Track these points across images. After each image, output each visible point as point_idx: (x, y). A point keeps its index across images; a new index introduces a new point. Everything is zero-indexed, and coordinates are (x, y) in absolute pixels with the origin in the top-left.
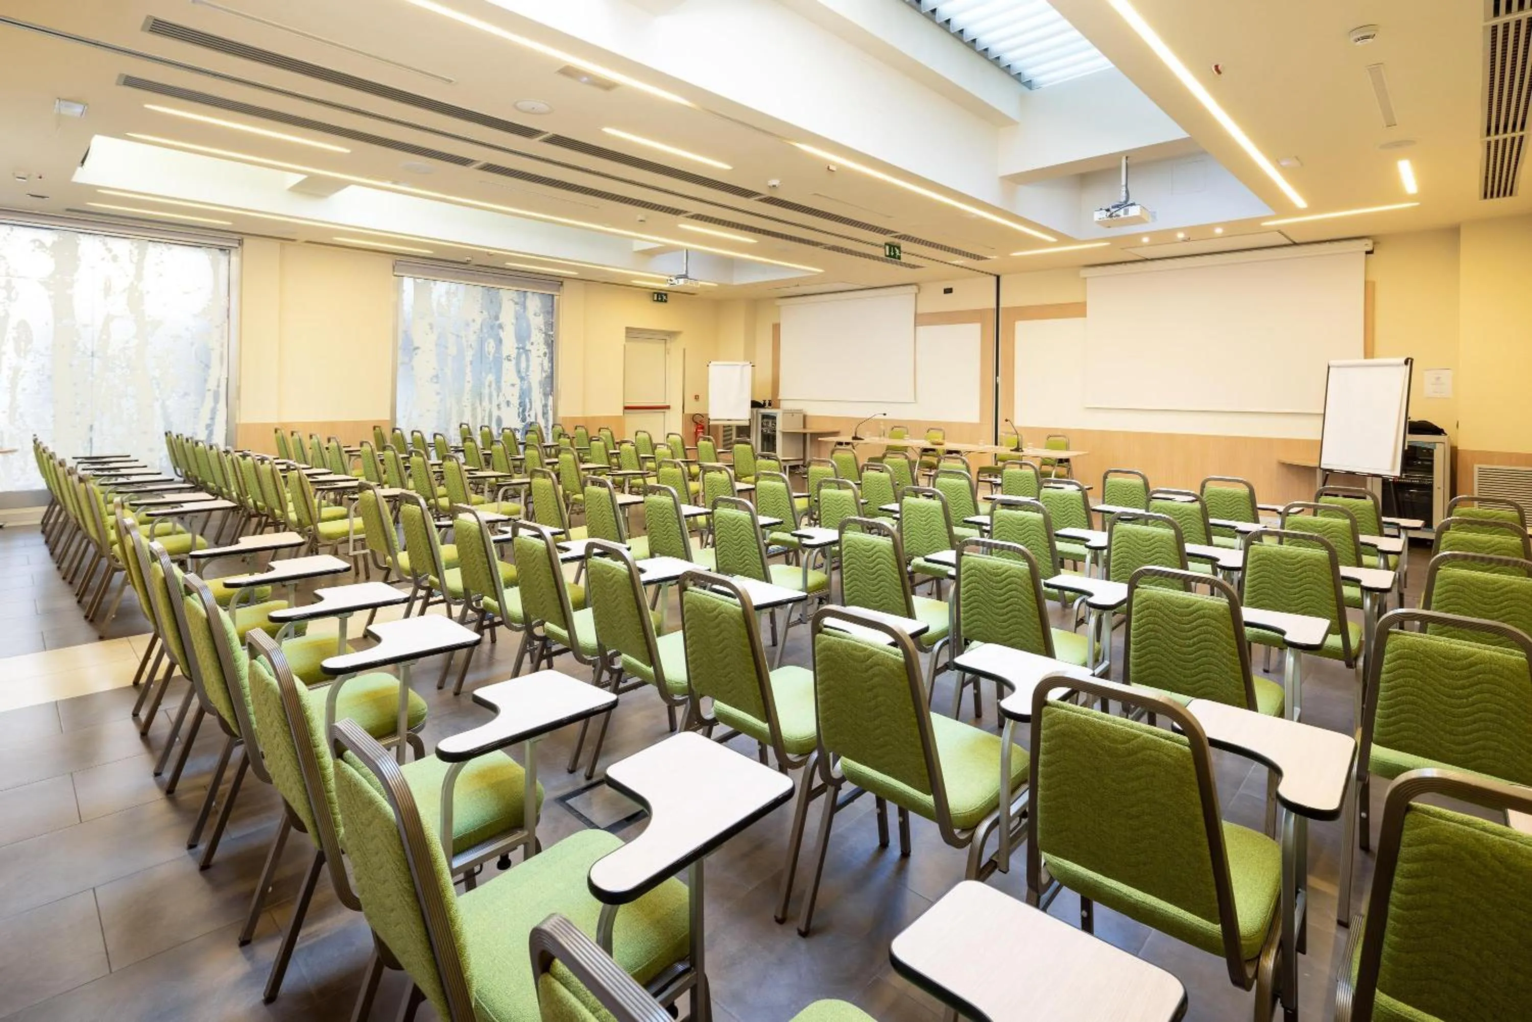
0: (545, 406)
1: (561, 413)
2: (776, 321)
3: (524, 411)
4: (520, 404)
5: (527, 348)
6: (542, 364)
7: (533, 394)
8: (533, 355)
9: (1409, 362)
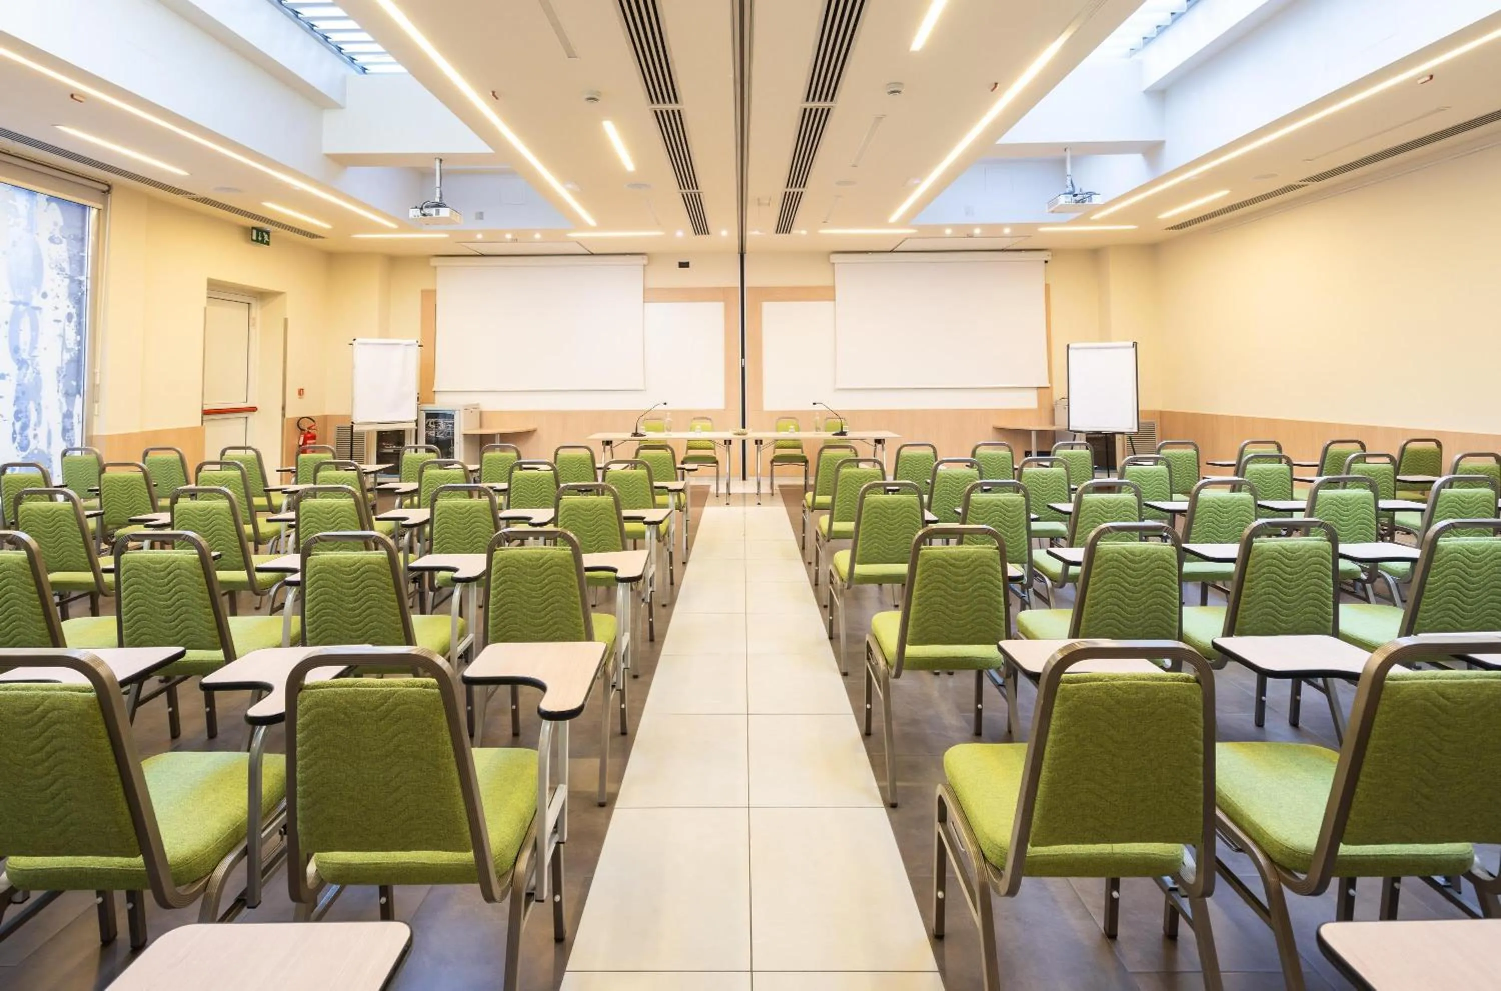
0: (68, 416)
1: (99, 430)
2: (428, 286)
3: (24, 427)
4: (17, 416)
5: (34, 303)
6: (62, 337)
7: (44, 393)
8: (46, 318)
9: (1135, 345)
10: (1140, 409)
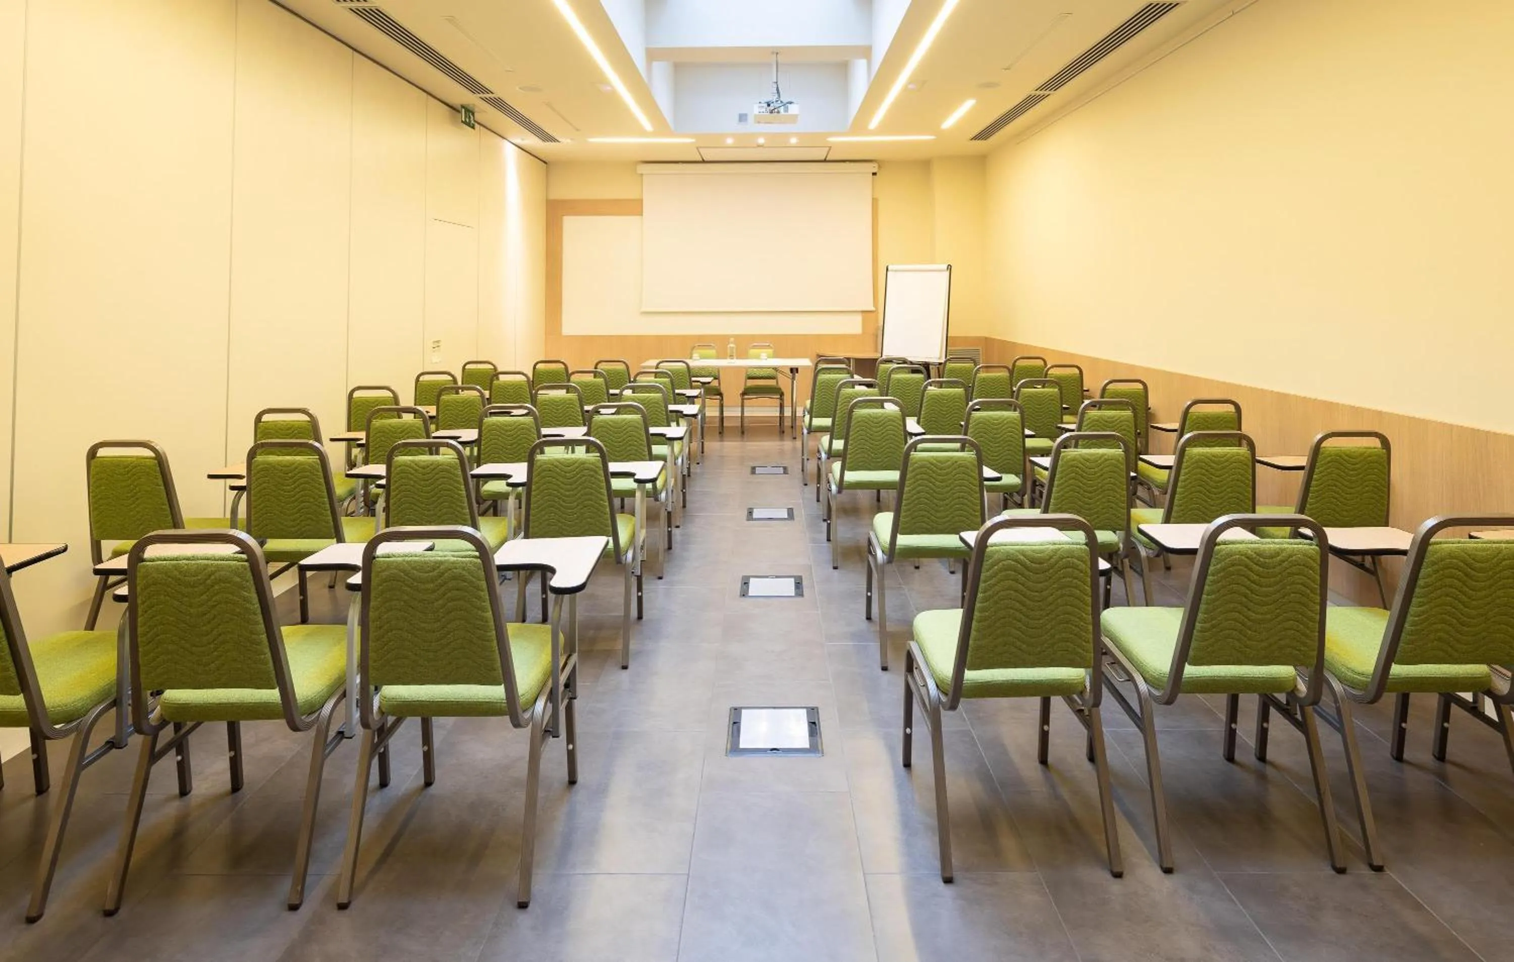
9: (950, 267)
10: (949, 335)
